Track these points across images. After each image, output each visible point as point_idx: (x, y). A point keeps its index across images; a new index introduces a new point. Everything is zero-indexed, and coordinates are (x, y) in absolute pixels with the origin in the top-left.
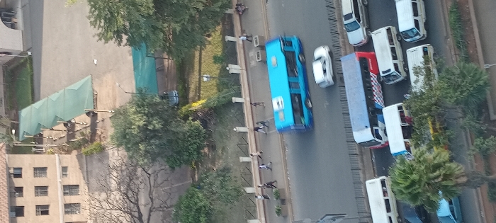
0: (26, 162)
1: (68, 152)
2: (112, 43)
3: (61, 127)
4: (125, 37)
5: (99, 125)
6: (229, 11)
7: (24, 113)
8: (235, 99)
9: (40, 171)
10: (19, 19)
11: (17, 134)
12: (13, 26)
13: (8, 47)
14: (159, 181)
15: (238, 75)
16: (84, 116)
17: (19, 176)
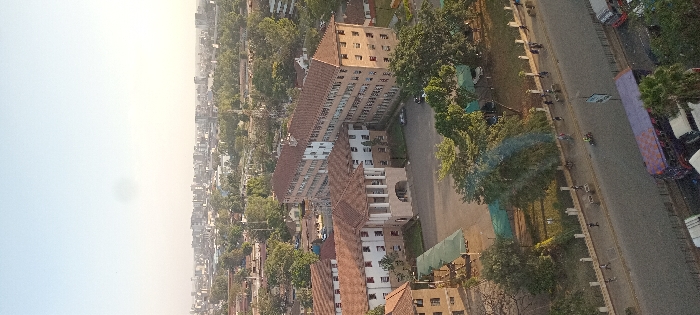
0: (425, 294)
1: (452, 286)
2: (474, 203)
3: (446, 267)
4: (482, 198)
5: (472, 265)
6: (560, 168)
7: (419, 259)
8: (577, 236)
9: (435, 301)
10: (408, 194)
11: (416, 275)
12: (405, 200)
13: (404, 215)
14: (525, 305)
15: (576, 216)
16: (461, 258)
17: (422, 306)
